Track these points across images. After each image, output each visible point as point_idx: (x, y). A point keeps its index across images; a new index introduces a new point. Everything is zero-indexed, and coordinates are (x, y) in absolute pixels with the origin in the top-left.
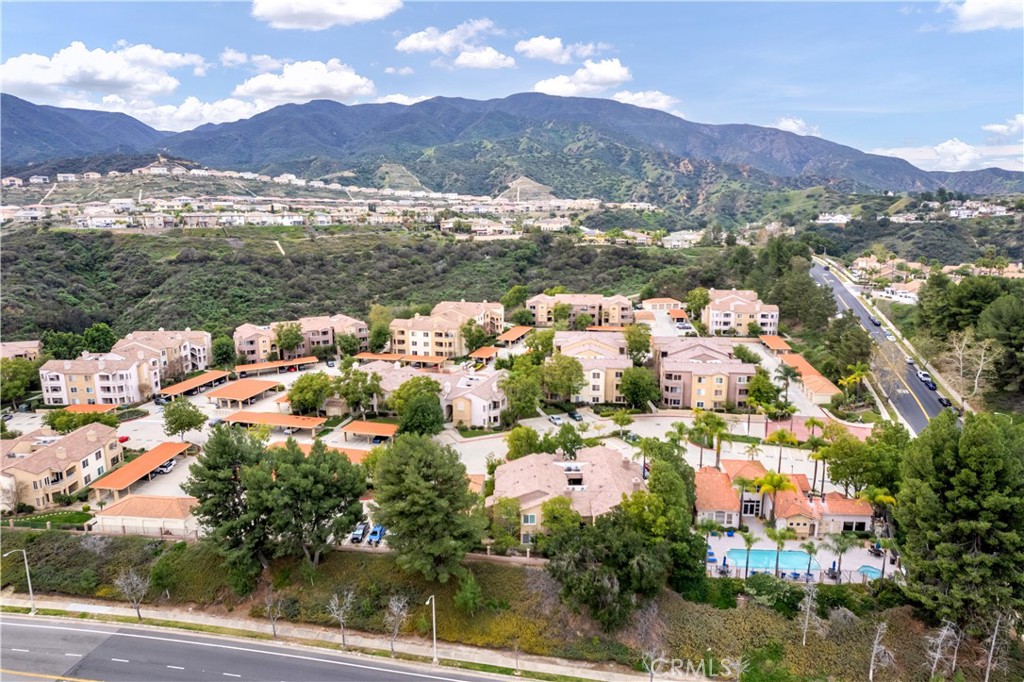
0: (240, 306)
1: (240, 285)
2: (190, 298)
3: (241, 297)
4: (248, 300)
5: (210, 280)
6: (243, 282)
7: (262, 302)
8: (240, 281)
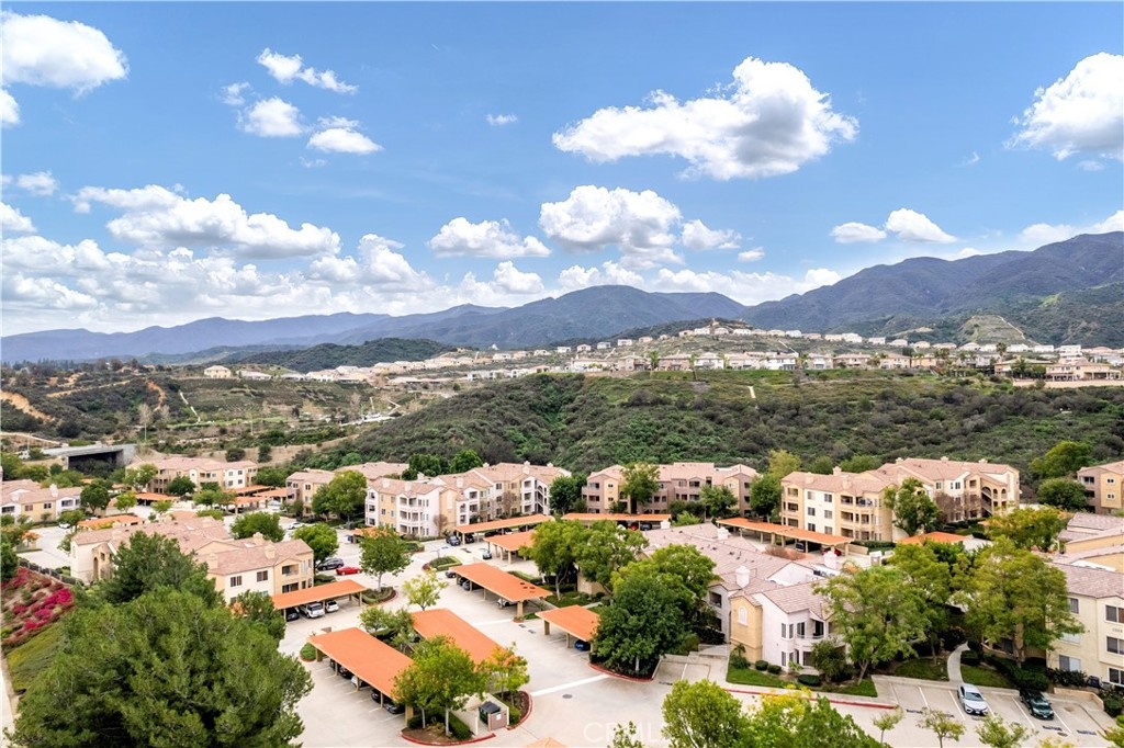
0: (672, 455)
1: (682, 431)
2: (619, 442)
3: (677, 445)
4: (685, 450)
5: (651, 425)
6: (686, 429)
7: (700, 454)
8: (684, 427)
